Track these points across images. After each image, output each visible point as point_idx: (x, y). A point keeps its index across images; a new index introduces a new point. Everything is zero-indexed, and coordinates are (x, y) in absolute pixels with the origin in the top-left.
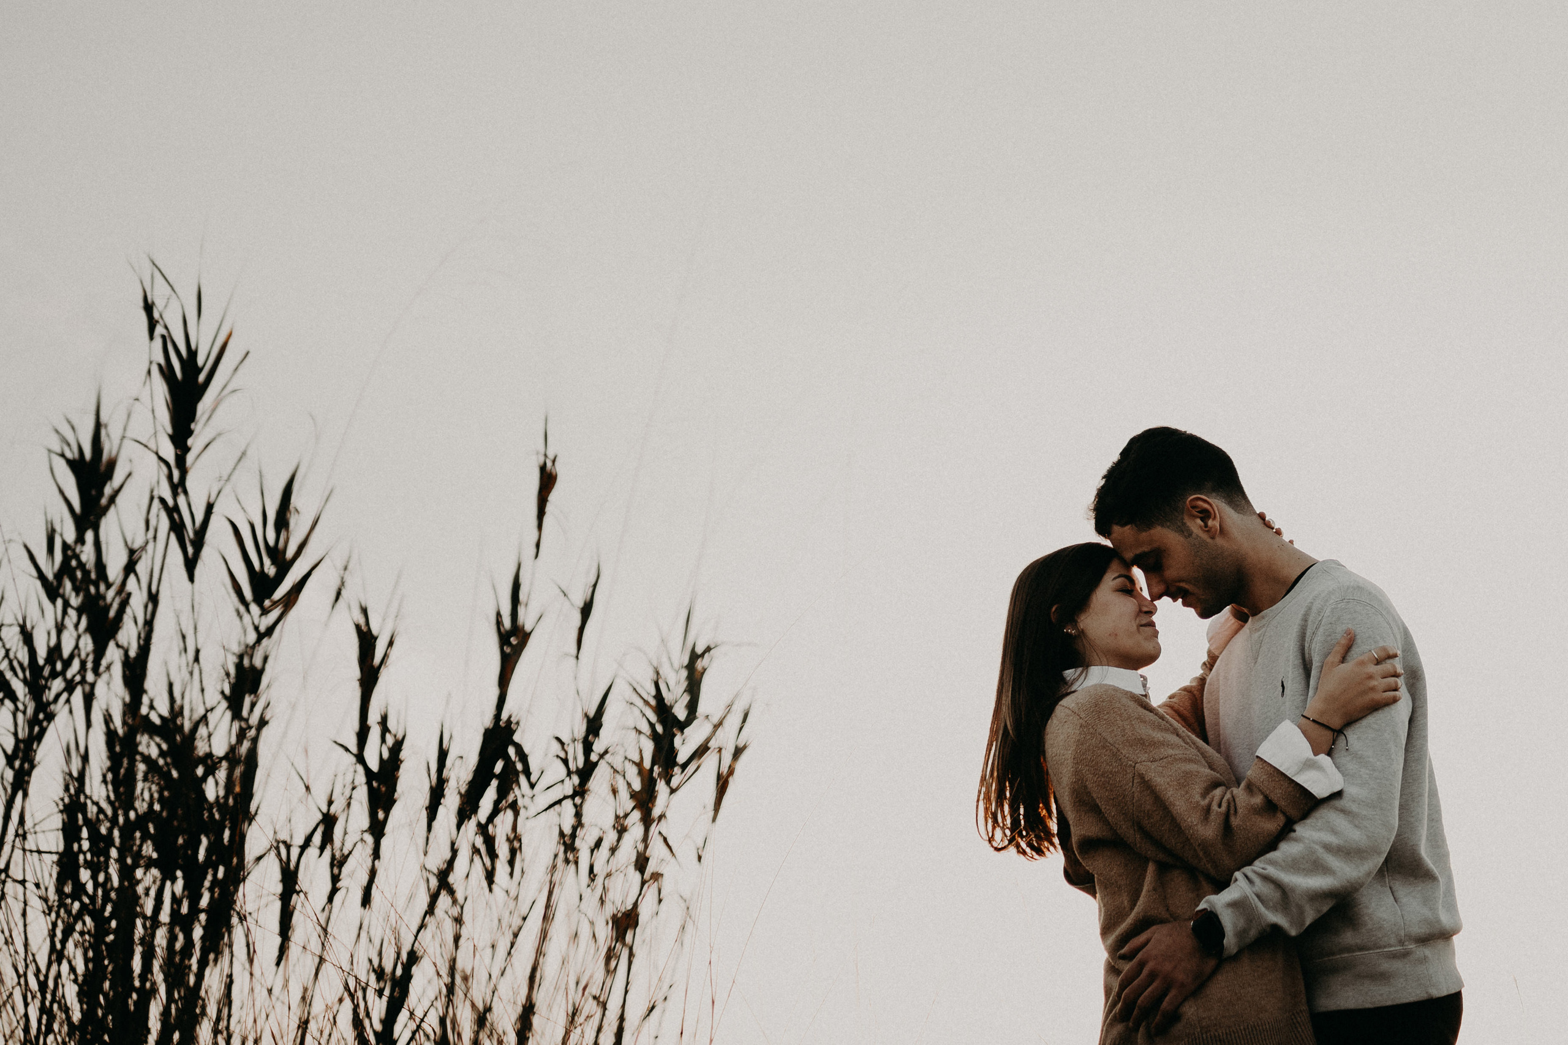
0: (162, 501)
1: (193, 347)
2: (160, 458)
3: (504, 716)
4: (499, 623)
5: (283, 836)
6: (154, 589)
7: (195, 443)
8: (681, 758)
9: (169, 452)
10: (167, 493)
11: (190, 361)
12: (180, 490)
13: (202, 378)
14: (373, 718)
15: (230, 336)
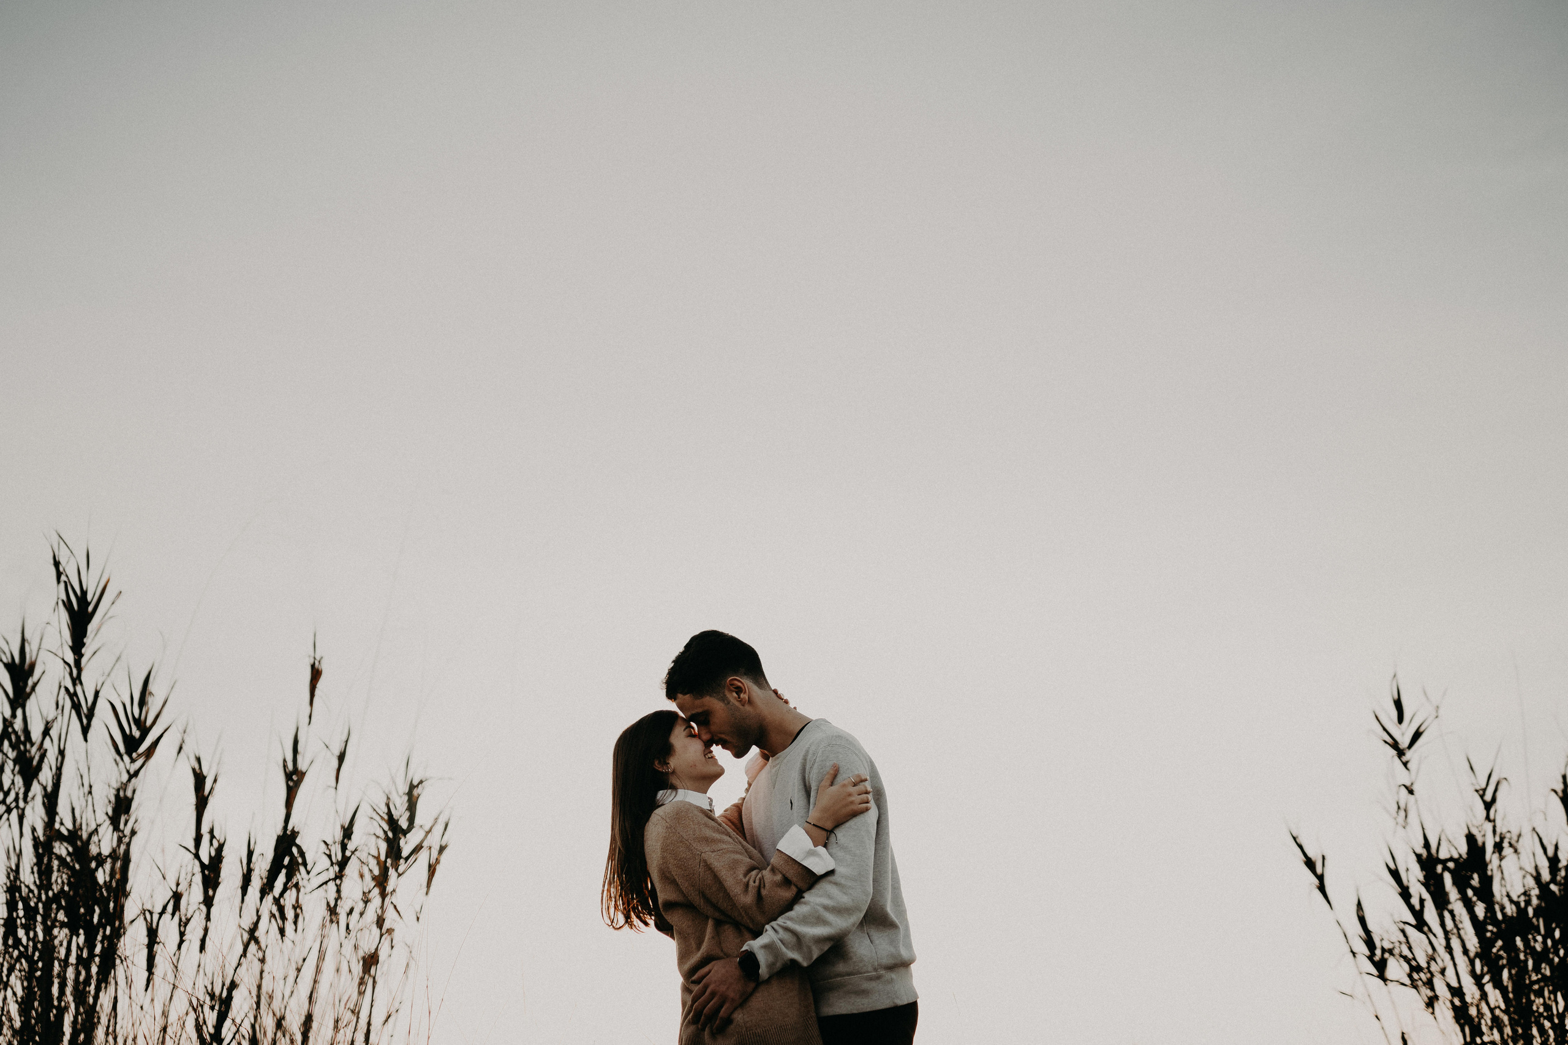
0: (67, 689)
1: (85, 588)
2: (65, 662)
4: (285, 766)
5: (148, 906)
6: (62, 747)
7: (87, 651)
8: (405, 854)
9: (70, 657)
10: (69, 684)
11: (83, 598)
12: (77, 682)
13: (90, 609)
14: (205, 829)
15: (109, 581)
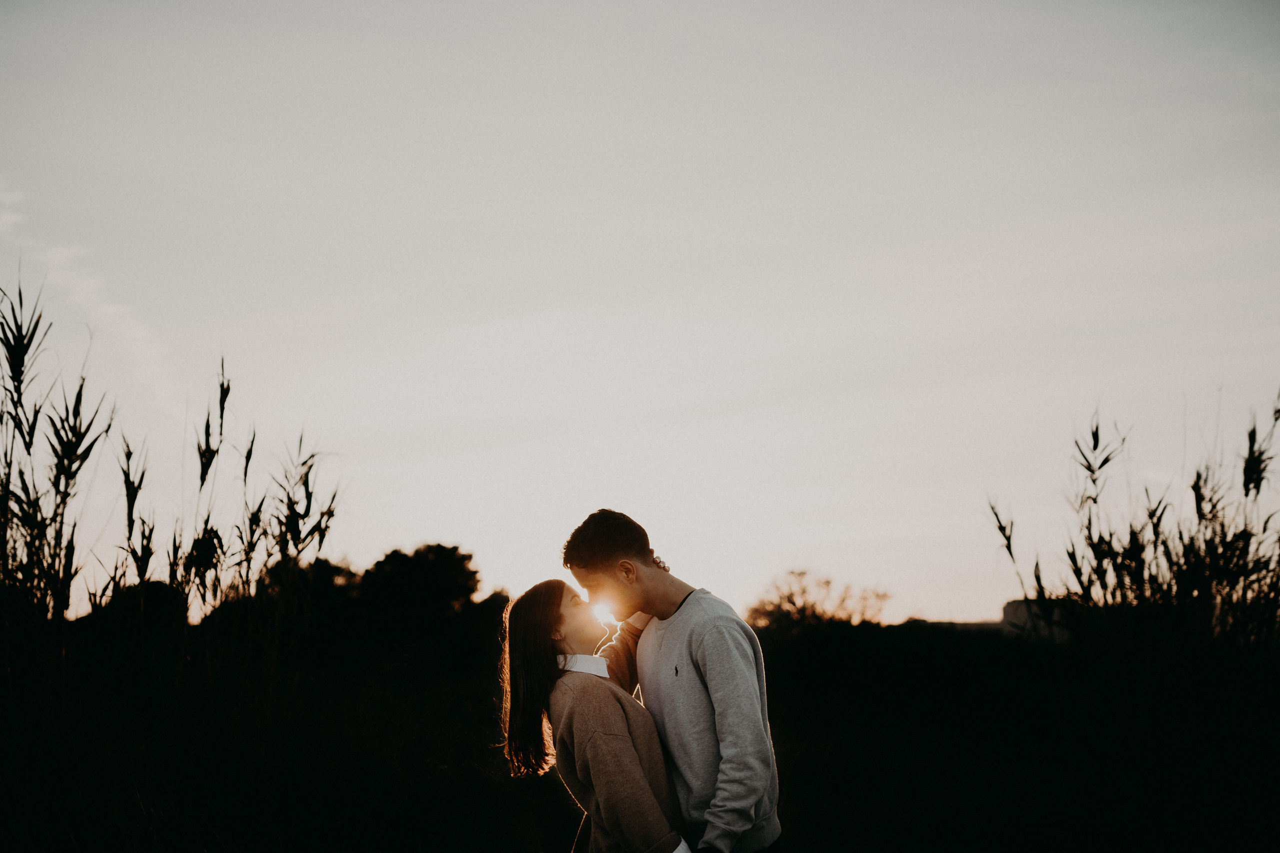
0: (9, 413)
1: (19, 323)
2: (6, 389)
3: (209, 527)
4: (199, 448)
5: (92, 591)
6: (9, 460)
7: (26, 378)
9: (10, 385)
10: (11, 409)
11: (19, 337)
12: (18, 405)
13: (25, 341)
14: (135, 516)
15: (40, 317)
